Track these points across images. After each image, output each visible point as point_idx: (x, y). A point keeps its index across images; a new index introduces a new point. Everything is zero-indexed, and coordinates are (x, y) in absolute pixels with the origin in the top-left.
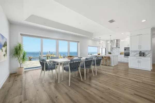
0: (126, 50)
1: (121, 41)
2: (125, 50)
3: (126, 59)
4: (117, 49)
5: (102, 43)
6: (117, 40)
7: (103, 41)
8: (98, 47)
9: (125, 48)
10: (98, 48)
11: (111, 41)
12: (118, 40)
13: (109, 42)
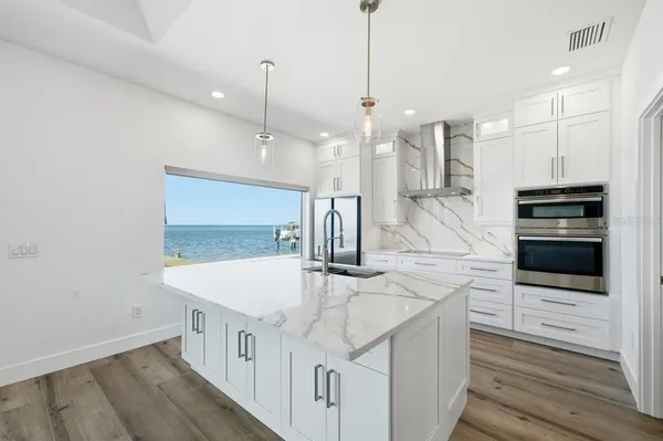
0: (537, 212)
1: (487, 128)
2: (524, 212)
3: (538, 302)
4: (454, 202)
5: (338, 151)
6: (447, 127)
7: (341, 142)
8: (305, 190)
9: (522, 194)
10: (307, 196)
11: (406, 139)
12: (457, 126)
13: (385, 148)
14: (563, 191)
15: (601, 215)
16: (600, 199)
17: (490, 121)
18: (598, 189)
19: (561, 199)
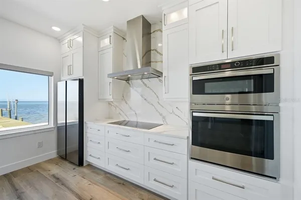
1: (174, 17)
2: (198, 88)
8: (51, 75)
10: (52, 78)
12: (155, 23)
14: (233, 65)
15: (272, 91)
16: (271, 71)
17: (175, 11)
18: (268, 60)
19: (228, 73)
